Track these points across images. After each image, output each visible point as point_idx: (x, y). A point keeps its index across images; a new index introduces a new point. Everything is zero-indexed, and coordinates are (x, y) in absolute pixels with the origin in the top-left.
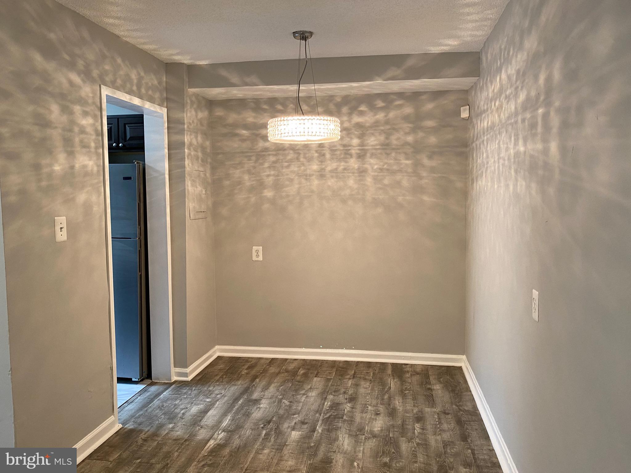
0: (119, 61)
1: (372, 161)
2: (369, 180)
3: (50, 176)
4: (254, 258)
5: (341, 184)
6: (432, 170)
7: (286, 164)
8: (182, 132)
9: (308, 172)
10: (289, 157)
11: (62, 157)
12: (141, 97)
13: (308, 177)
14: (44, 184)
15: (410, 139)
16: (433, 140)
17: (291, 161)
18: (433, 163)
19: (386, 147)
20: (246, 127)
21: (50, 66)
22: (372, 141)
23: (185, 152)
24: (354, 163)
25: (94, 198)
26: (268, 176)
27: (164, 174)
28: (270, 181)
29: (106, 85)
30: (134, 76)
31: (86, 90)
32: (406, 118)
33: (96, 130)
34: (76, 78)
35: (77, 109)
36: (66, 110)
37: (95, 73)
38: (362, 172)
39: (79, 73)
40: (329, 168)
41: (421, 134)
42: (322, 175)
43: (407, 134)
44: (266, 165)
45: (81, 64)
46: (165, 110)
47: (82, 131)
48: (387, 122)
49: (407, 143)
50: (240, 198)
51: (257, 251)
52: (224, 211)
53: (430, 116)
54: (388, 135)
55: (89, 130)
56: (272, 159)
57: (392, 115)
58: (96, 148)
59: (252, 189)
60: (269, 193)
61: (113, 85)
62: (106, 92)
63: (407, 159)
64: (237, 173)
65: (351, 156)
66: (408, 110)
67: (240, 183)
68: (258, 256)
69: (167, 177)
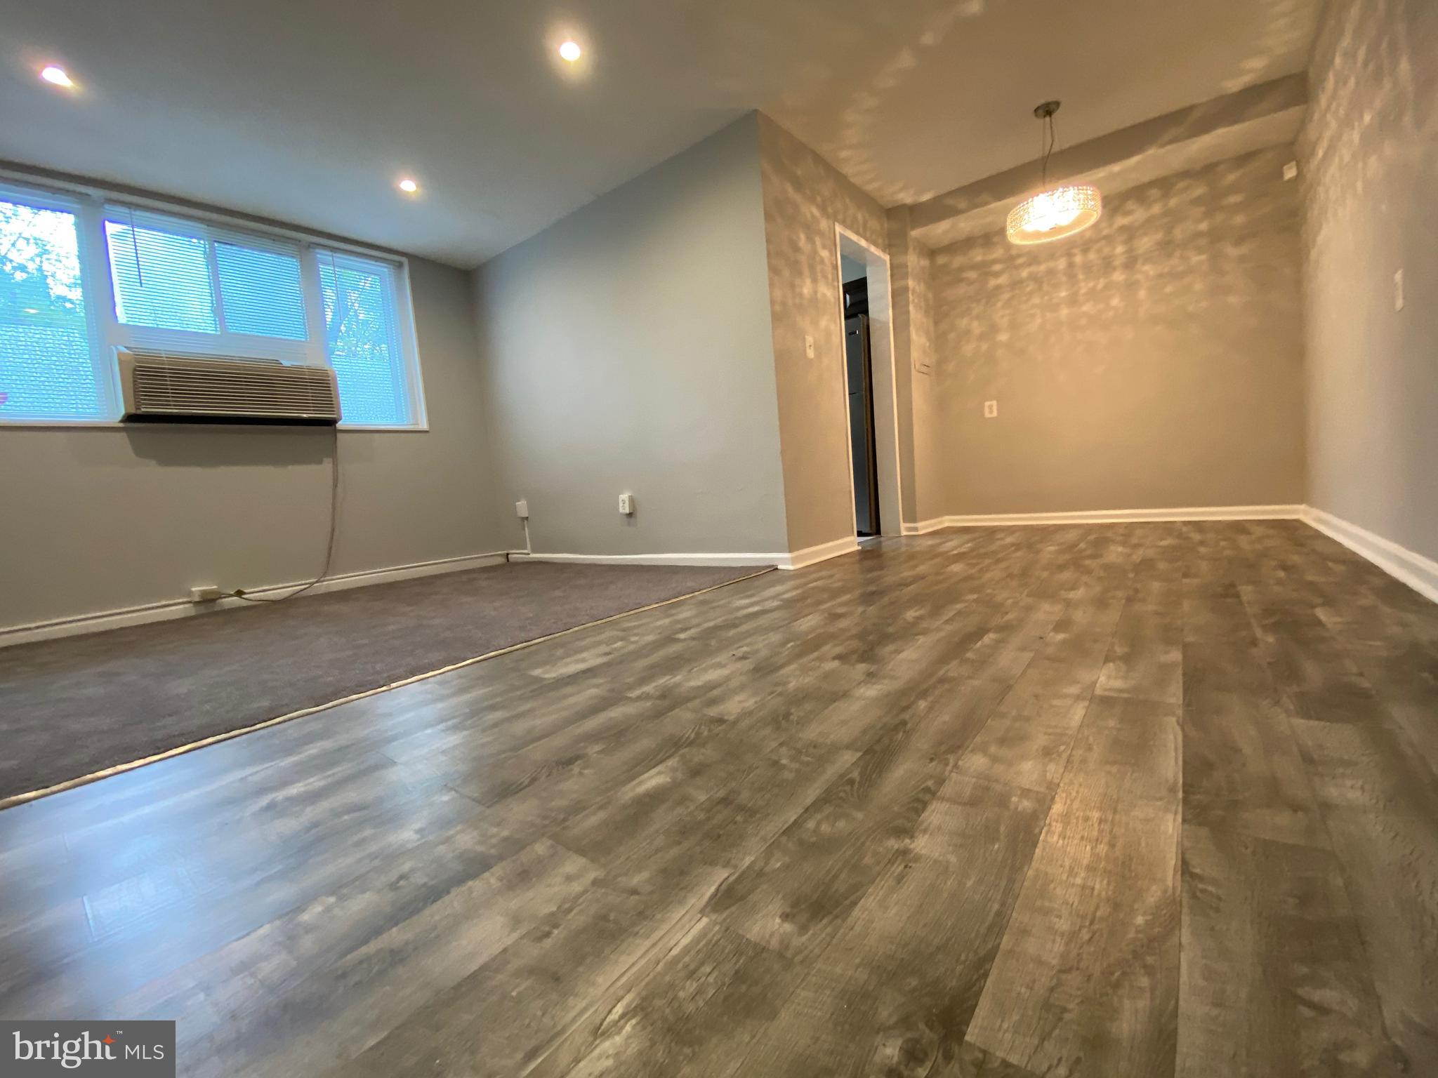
0: (848, 200)
1: (1146, 268)
2: (1142, 294)
3: (801, 295)
4: (987, 415)
5: (1101, 306)
6: (1242, 259)
7: (1024, 298)
8: (905, 276)
9: (1055, 301)
10: (1028, 289)
11: (808, 281)
12: (867, 240)
13: (1055, 308)
14: (797, 301)
15: (1203, 226)
16: (1239, 219)
17: (1031, 293)
18: (1243, 250)
19: (1166, 247)
20: (974, 267)
21: (798, 198)
22: (1145, 243)
23: (909, 297)
24: (1118, 276)
25: (832, 327)
26: (1003, 317)
27: (888, 323)
28: (1004, 323)
29: (839, 222)
30: (860, 216)
31: (824, 224)
32: (1196, 202)
33: (832, 264)
34: (816, 212)
35: (818, 240)
36: (810, 240)
37: (830, 210)
38: (1131, 286)
39: (818, 207)
40: (1083, 291)
41: (1219, 218)
42: (1073, 301)
43: (1200, 221)
44: (1000, 304)
45: (819, 199)
46: (889, 257)
47: (822, 261)
48: (1166, 213)
49: (1200, 234)
50: (968, 349)
51: (991, 407)
52: (950, 367)
53: (1234, 189)
54: (1169, 229)
55: (827, 261)
56: (1006, 296)
57: (1173, 202)
58: (833, 280)
59: (982, 337)
60: (1003, 337)
61: (843, 223)
62: (839, 229)
63: (1200, 254)
64: (963, 323)
65: (1114, 269)
66: (1200, 190)
67: (968, 332)
68: (991, 412)
69: (891, 325)
